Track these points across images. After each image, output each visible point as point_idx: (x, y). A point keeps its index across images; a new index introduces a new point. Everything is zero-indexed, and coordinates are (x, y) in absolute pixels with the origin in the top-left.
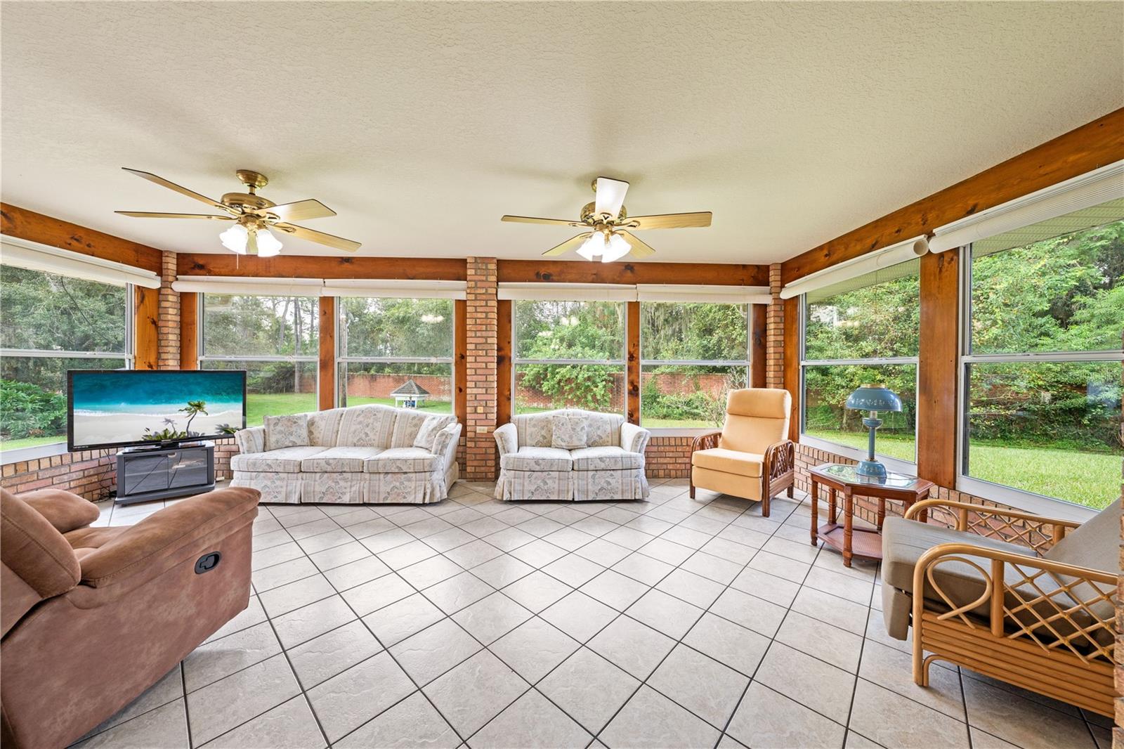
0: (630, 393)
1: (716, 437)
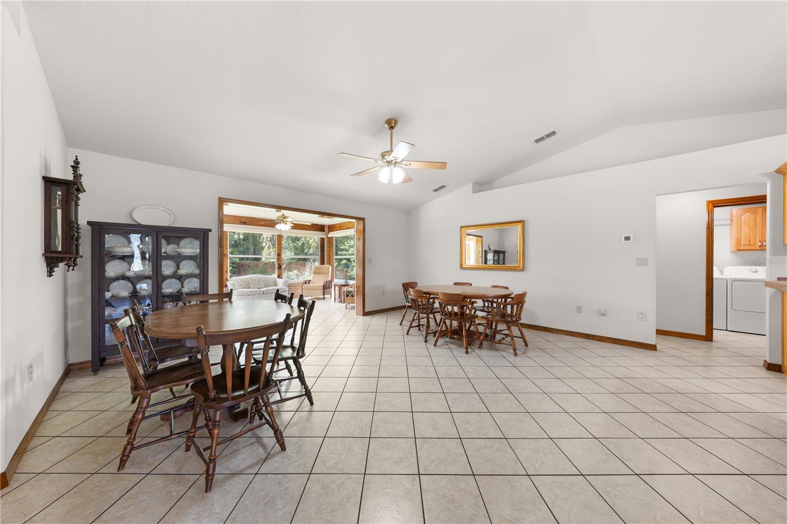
0: (278, 268)
1: (309, 281)
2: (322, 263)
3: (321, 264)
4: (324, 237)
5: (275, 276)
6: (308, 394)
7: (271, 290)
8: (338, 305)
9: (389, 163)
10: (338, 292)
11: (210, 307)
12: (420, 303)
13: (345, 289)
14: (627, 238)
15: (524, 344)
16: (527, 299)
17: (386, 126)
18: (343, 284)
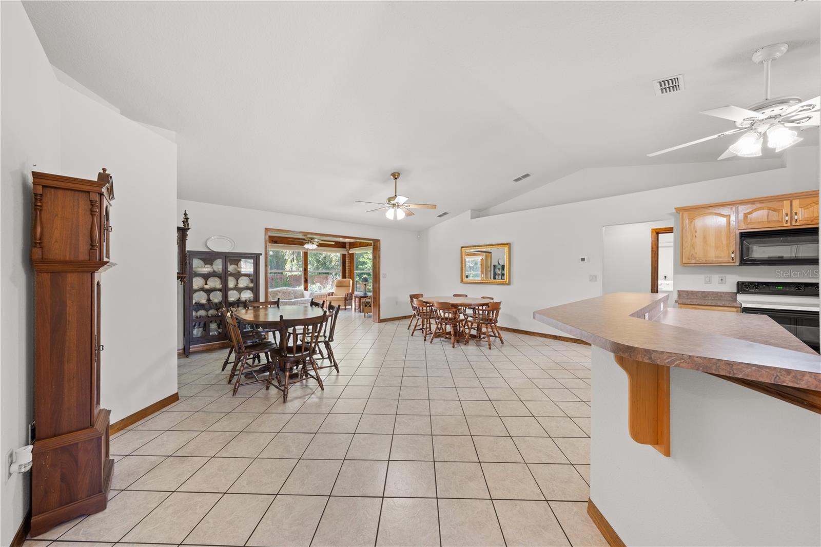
0: (304, 281)
1: (333, 293)
2: (344, 276)
3: (343, 278)
4: (346, 253)
5: (302, 288)
6: (336, 366)
7: (299, 301)
8: (358, 314)
9: (394, 205)
10: (358, 304)
11: (261, 310)
12: (421, 311)
13: (363, 300)
14: (583, 260)
15: (500, 342)
16: (501, 306)
17: (392, 177)
18: (362, 296)
